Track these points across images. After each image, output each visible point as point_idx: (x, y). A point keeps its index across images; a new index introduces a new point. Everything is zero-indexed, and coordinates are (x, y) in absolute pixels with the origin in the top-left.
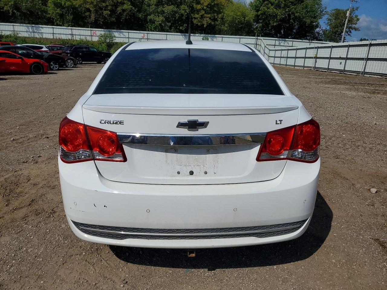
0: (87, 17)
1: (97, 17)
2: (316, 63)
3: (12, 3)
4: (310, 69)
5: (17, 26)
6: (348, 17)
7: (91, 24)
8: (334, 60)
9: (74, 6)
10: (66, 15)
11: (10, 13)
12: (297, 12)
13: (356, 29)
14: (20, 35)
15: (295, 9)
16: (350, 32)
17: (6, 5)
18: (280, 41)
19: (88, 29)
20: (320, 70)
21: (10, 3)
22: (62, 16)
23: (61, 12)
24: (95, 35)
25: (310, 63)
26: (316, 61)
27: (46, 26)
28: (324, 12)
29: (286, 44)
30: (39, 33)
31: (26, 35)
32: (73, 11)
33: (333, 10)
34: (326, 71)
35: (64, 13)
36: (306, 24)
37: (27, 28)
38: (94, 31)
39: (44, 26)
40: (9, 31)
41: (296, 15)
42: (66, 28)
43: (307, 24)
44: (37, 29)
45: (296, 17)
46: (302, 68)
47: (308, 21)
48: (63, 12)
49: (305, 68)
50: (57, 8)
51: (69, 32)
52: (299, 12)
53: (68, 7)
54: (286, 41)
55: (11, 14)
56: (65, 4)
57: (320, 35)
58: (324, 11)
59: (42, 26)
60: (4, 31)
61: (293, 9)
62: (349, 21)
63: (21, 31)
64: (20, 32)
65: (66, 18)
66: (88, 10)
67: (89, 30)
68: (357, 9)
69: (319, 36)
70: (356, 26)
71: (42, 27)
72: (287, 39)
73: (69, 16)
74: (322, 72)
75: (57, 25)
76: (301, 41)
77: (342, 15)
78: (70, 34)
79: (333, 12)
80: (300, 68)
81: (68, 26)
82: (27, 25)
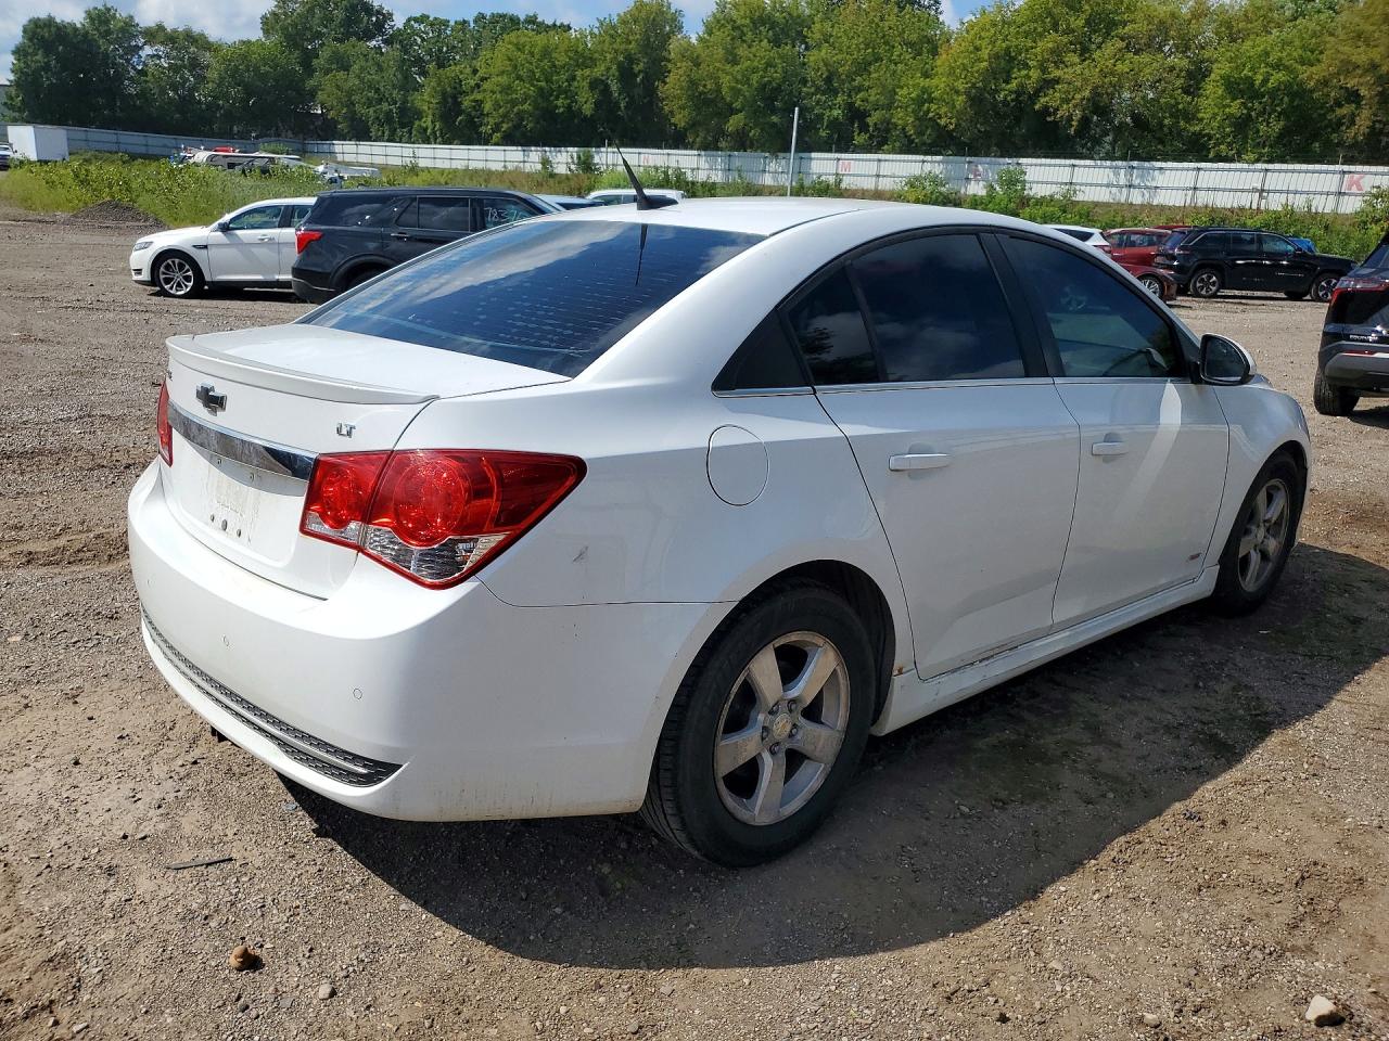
0: (1343, 124)
1: (1380, 122)
3: (1087, 93)
5: (1085, 166)
7: (1351, 147)
9: (1301, 84)
10: (1260, 119)
11: (1072, 126)
14: (1080, 197)
17: (1067, 101)
19: (1331, 167)
21: (1078, 96)
22: (1242, 125)
23: (1245, 111)
24: (1354, 190)
27: (1175, 165)
30: (1147, 187)
31: (1102, 195)
32: (1292, 101)
35: (1253, 113)
37: (1111, 175)
38: (1356, 176)
39: (1170, 164)
40: (1052, 183)
42: (1246, 166)
44: (1142, 177)
48: (1251, 109)
50: (1234, 99)
51: (1254, 180)
53: (1273, 93)
55: (1073, 129)
56: (1265, 81)
59: (1163, 165)
60: (1038, 182)
63: (1086, 185)
64: (1083, 188)
65: (1258, 131)
66: (1354, 96)
67: (1334, 172)
71: (1161, 169)
73: (1268, 123)
75: (1219, 159)
78: (1254, 190)
81: (1257, 161)
82: (1114, 163)
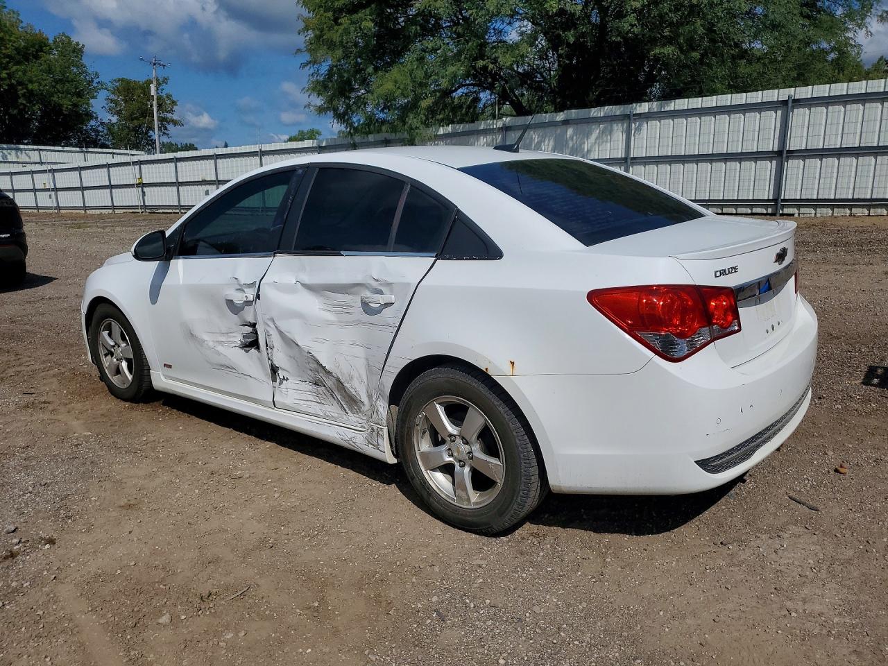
2: (146, 197)
4: (131, 211)
6: (155, 97)
8: (189, 188)
12: (31, 81)
13: (175, 123)
15: (25, 72)
16: (166, 128)
18: (4, 151)
20: (161, 211)
25: (129, 198)
26: (144, 193)
28: (95, 85)
29: (23, 158)
33: (115, 80)
34: (178, 211)
36: (62, 110)
41: (30, 87)
43: (64, 109)
45: (31, 92)
46: (109, 210)
47: (66, 104)
49: (116, 211)
52: (36, 82)
54: (21, 150)
57: (102, 136)
58: (96, 81)
61: (20, 73)
62: (160, 106)
68: (165, 80)
69: (99, 137)
70: (175, 117)
72: (21, 146)
74: (164, 215)
76: (60, 148)
77: (138, 92)
79: (117, 84)
80: (101, 211)
